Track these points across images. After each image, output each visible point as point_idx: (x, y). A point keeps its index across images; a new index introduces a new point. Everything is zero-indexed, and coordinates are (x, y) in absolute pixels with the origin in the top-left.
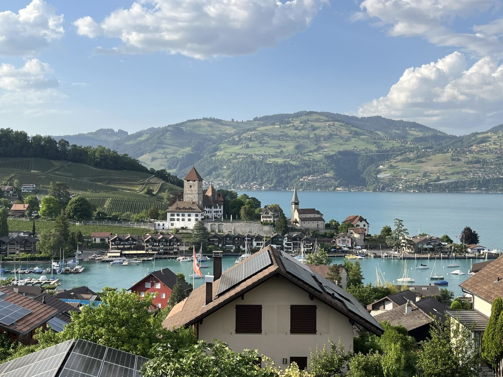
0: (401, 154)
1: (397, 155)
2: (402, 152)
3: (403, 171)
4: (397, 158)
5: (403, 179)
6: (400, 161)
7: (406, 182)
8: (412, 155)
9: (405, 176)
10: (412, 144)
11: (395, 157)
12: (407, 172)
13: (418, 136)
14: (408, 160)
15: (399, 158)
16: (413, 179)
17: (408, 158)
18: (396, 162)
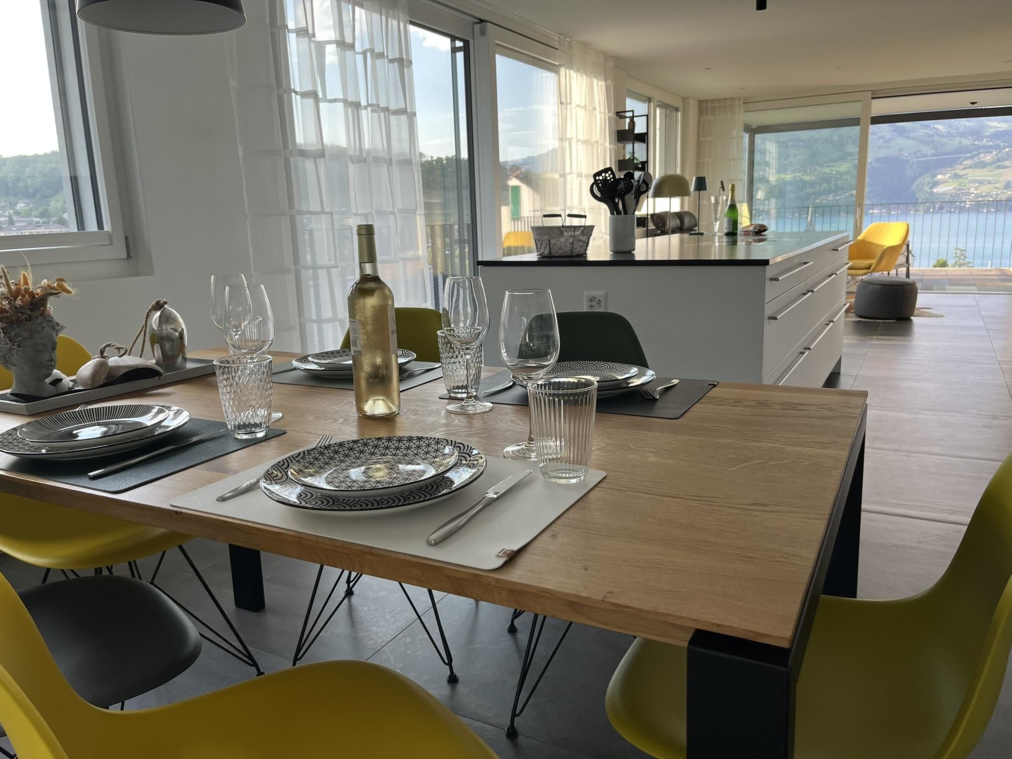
0: (972, 157)
1: (966, 159)
2: (974, 153)
3: (973, 181)
4: (965, 162)
5: (973, 193)
6: (971, 167)
7: (978, 197)
8: (989, 157)
9: (976, 188)
10: (990, 141)
11: (963, 161)
12: (980, 183)
13: (1001, 130)
14: (983, 165)
15: (969, 162)
16: (989, 193)
17: (983, 162)
18: (964, 169)
